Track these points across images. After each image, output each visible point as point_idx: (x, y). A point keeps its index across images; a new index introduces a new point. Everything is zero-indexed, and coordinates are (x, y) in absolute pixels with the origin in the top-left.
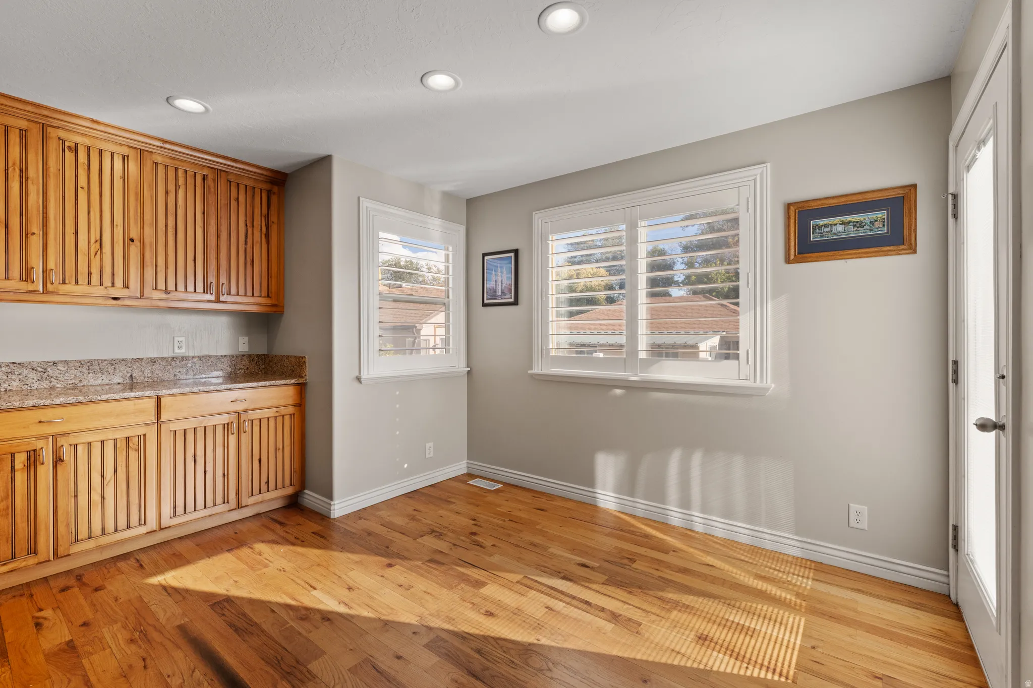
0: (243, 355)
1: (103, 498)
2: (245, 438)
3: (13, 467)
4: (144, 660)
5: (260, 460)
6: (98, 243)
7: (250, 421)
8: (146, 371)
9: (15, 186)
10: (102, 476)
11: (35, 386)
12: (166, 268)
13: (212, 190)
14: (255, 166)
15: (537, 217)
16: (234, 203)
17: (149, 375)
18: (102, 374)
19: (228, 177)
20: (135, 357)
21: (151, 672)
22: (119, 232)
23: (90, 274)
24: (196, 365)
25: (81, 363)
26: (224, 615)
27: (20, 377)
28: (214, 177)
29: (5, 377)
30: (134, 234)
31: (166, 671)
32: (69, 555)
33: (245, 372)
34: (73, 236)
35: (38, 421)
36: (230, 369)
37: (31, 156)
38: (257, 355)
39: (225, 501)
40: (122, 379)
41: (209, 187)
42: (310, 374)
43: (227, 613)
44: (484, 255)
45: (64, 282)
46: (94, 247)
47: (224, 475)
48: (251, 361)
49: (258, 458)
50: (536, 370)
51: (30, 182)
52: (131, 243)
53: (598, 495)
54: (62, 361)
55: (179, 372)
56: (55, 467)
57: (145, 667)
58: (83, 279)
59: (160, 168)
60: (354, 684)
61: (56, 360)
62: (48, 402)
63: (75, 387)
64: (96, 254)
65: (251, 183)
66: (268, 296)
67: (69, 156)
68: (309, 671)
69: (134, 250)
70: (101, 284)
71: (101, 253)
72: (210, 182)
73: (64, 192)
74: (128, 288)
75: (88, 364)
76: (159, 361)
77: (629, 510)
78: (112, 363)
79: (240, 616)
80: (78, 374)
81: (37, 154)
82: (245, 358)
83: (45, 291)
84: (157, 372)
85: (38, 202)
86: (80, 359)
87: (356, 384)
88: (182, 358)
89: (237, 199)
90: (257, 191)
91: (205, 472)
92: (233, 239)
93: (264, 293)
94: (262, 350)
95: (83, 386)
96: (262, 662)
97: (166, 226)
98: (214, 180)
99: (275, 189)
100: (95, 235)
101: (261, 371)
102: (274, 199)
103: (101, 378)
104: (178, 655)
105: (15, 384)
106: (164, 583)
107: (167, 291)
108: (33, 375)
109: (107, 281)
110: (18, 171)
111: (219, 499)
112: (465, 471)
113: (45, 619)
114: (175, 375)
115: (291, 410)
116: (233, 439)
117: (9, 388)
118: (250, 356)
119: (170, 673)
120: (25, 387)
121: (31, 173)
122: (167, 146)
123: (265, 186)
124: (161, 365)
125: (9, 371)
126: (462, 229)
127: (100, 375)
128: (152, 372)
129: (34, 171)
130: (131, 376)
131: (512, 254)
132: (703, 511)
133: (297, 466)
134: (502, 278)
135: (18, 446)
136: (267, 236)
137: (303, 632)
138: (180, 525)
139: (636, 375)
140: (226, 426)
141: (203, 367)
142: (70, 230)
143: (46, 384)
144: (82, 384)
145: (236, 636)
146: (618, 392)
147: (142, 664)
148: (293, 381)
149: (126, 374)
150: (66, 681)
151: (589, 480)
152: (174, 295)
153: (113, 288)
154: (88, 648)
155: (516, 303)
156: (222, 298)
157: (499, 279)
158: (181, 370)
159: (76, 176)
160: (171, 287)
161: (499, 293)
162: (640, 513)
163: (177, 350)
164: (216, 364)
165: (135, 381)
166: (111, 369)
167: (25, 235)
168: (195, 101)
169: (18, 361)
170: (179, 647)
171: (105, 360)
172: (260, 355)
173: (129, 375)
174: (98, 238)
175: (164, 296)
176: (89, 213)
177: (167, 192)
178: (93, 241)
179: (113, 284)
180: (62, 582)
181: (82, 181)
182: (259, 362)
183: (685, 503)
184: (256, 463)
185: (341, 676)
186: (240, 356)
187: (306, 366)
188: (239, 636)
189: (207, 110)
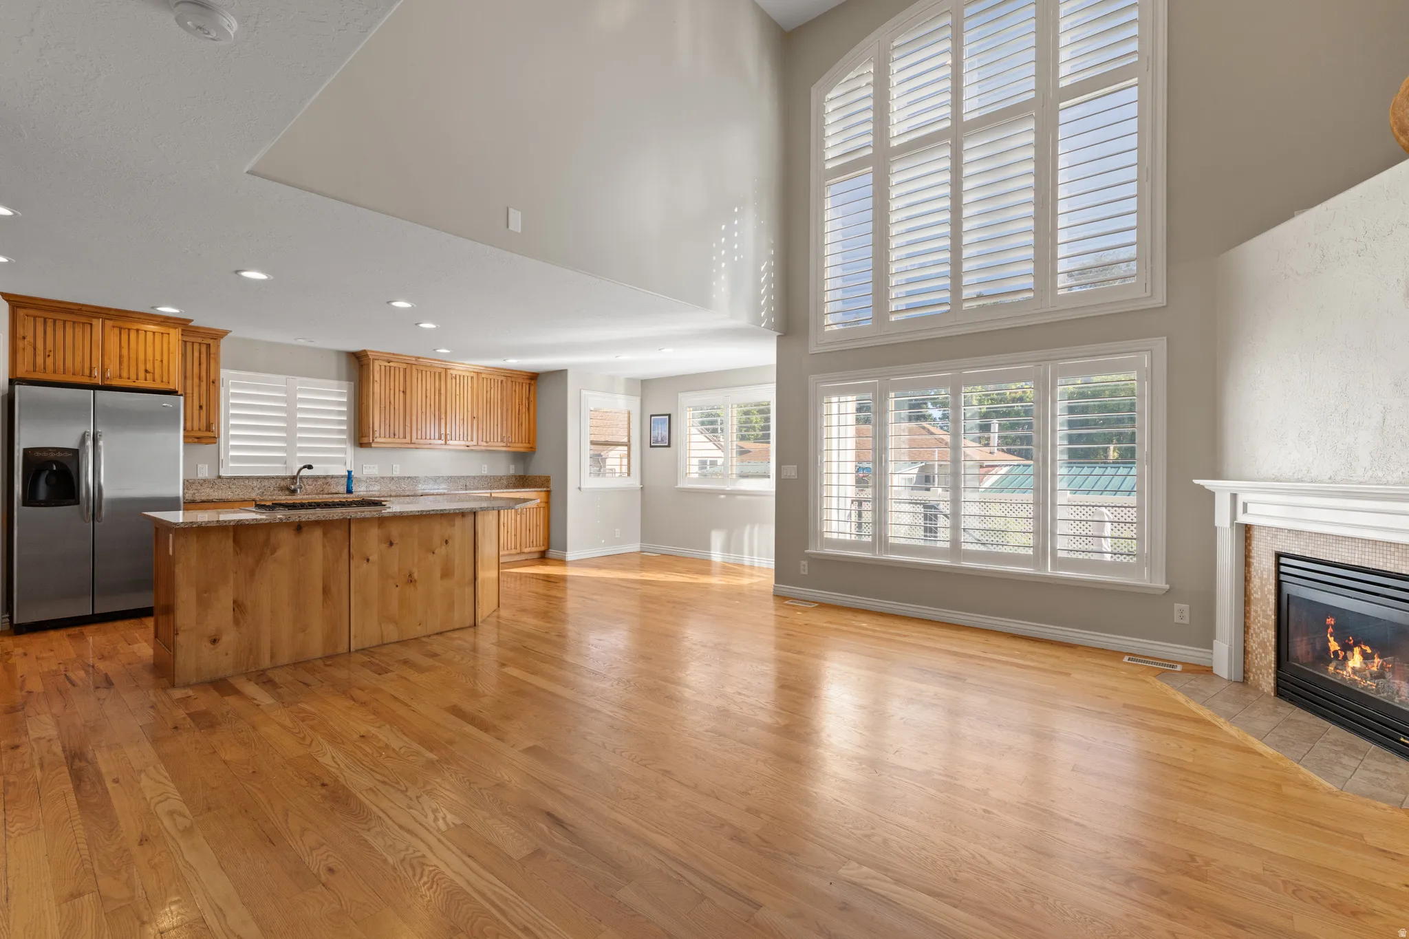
0: (512, 474)
2: (524, 516)
6: (463, 420)
7: (525, 509)
12: (487, 430)
13: (506, 388)
14: (524, 372)
15: (680, 395)
16: (514, 393)
19: (511, 380)
22: (470, 413)
23: (460, 435)
24: (492, 480)
28: (506, 380)
30: (475, 415)
33: (513, 485)
34: (455, 418)
36: (506, 483)
38: (520, 475)
39: (516, 548)
41: (504, 386)
42: (553, 486)
44: (651, 416)
45: (451, 440)
46: (462, 422)
47: (515, 535)
48: (517, 479)
49: (529, 529)
50: (680, 485)
51: (441, 395)
52: (474, 418)
53: (712, 555)
58: (457, 439)
59: (485, 379)
64: (462, 425)
65: (521, 381)
66: (529, 443)
67: (454, 380)
69: (475, 422)
70: (463, 440)
71: (464, 424)
72: (504, 383)
73: (452, 397)
74: (473, 441)
76: (476, 478)
77: (727, 560)
81: (444, 382)
82: (513, 476)
83: (446, 444)
87: (579, 491)
88: (485, 476)
89: (516, 391)
90: (524, 384)
92: (513, 412)
93: (527, 441)
94: (522, 474)
97: (487, 409)
98: (506, 382)
99: (532, 382)
100: (462, 417)
101: (520, 485)
102: (532, 388)
107: (487, 442)
108: (432, 483)
109: (465, 438)
111: (513, 547)
112: (639, 550)
115: (543, 505)
116: (519, 517)
118: (515, 476)
122: (487, 369)
123: (528, 382)
126: (638, 400)
131: (667, 417)
132: (759, 556)
133: (546, 536)
134: (662, 431)
136: (529, 409)
139: (728, 487)
140: (516, 510)
146: (723, 496)
148: (545, 489)
151: (708, 547)
152: (489, 444)
153: (467, 441)
155: (669, 446)
156: (508, 445)
157: (660, 432)
159: (456, 391)
160: (488, 440)
161: (660, 440)
162: (732, 561)
163: (483, 472)
164: (500, 480)
167: (440, 419)
175: (485, 444)
177: (488, 391)
178: (461, 419)
179: (467, 439)
181: (458, 393)
182: (520, 479)
183: (751, 553)
184: (528, 531)
187: (550, 481)
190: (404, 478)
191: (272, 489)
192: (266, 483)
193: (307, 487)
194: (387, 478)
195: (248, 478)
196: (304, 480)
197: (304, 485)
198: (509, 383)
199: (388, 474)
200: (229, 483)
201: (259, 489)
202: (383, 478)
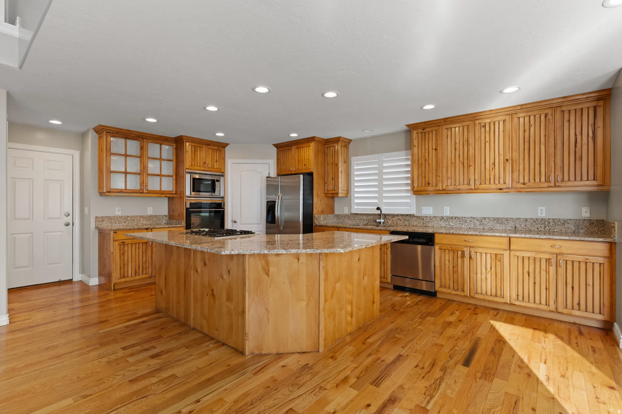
0: (585, 220)
1: (486, 278)
2: (561, 270)
3: (458, 256)
4: (459, 338)
5: (573, 288)
6: (493, 165)
7: (565, 261)
8: (522, 225)
9: (466, 148)
10: (486, 269)
11: (478, 227)
12: (524, 171)
13: (551, 121)
14: (581, 95)
16: (566, 124)
17: (524, 227)
18: (503, 224)
19: (562, 109)
20: (517, 217)
21: (456, 342)
22: (502, 157)
23: (490, 179)
24: (551, 224)
25: (494, 219)
26: (496, 344)
27: (474, 223)
28: (552, 113)
29: (469, 223)
30: (508, 157)
31: (459, 344)
32: (474, 297)
33: (586, 231)
34: (484, 163)
35: (464, 240)
36: (574, 228)
37: (470, 135)
38: (597, 220)
39: (547, 304)
40: (511, 227)
41: (549, 120)
43: (498, 345)
45: (481, 184)
46: (492, 166)
47: (546, 288)
48: (592, 224)
49: (571, 286)
51: (470, 145)
52: (507, 161)
54: (487, 218)
55: (540, 227)
56: (470, 260)
57: (456, 340)
58: (487, 182)
60: (499, 396)
61: (485, 217)
62: (467, 233)
63: (492, 229)
64: (492, 170)
66: (595, 179)
67: (483, 129)
68: (492, 379)
69: (508, 165)
70: (494, 183)
71: (495, 168)
72: (550, 117)
73: (481, 145)
74: (505, 183)
75: (497, 220)
76: (529, 220)
78: (507, 220)
79: (500, 349)
80: (493, 223)
81: (472, 133)
82: (586, 222)
83: (475, 189)
84: (528, 226)
85: (472, 153)
86: (494, 217)
88: (542, 219)
89: (569, 121)
90: (585, 110)
91: (535, 283)
92: (566, 146)
93: (591, 178)
94: (601, 217)
95: (495, 229)
96: (484, 364)
97: (524, 149)
98: (552, 115)
99: (601, 103)
100: (492, 161)
101: (600, 231)
102: (600, 111)
103: (502, 227)
104: (467, 343)
105: (472, 225)
106: (494, 325)
107: (524, 184)
108: (478, 223)
109: (497, 182)
110: (466, 142)
113: (455, 313)
114: (538, 228)
115: (600, 260)
116: (552, 270)
117: (470, 227)
119: (459, 346)
120: (475, 227)
121: (470, 142)
122: (524, 107)
123: (592, 104)
124: (530, 223)
125: (470, 220)
127: (501, 225)
128: (525, 226)
129: (471, 141)
130: (515, 227)
133: (607, 302)
135: (458, 248)
136: (594, 137)
137: (512, 370)
138: (520, 306)
140: (548, 260)
141: (555, 225)
142: (483, 161)
143: (482, 227)
144: (495, 228)
145: (489, 352)
147: (457, 338)
149: (513, 225)
150: (440, 329)
152: (528, 185)
153: (499, 184)
154: (453, 326)
156: (557, 184)
158: (541, 226)
159: (485, 137)
160: (526, 180)
163: (539, 215)
164: (564, 224)
165: (517, 229)
166: (506, 222)
167: (469, 167)
168: (514, 87)
169: (473, 217)
170: (470, 342)
171: (504, 218)
172: (599, 220)
173: (514, 226)
174: (493, 162)
175: (523, 186)
176: (490, 152)
177: (524, 131)
178: (491, 164)
179: (499, 182)
180: (469, 307)
181: (487, 139)
182: (598, 225)
185: (500, 390)
186: (582, 220)
187: (615, 230)
188: (490, 353)
189: (519, 88)
190: (452, 218)
191: (372, 221)
192: (369, 218)
193: (388, 221)
194: (438, 217)
195: (361, 214)
196: (387, 217)
197: (387, 220)
198: (558, 115)
199: (440, 215)
200: (354, 217)
201: (366, 221)
202: (435, 217)
